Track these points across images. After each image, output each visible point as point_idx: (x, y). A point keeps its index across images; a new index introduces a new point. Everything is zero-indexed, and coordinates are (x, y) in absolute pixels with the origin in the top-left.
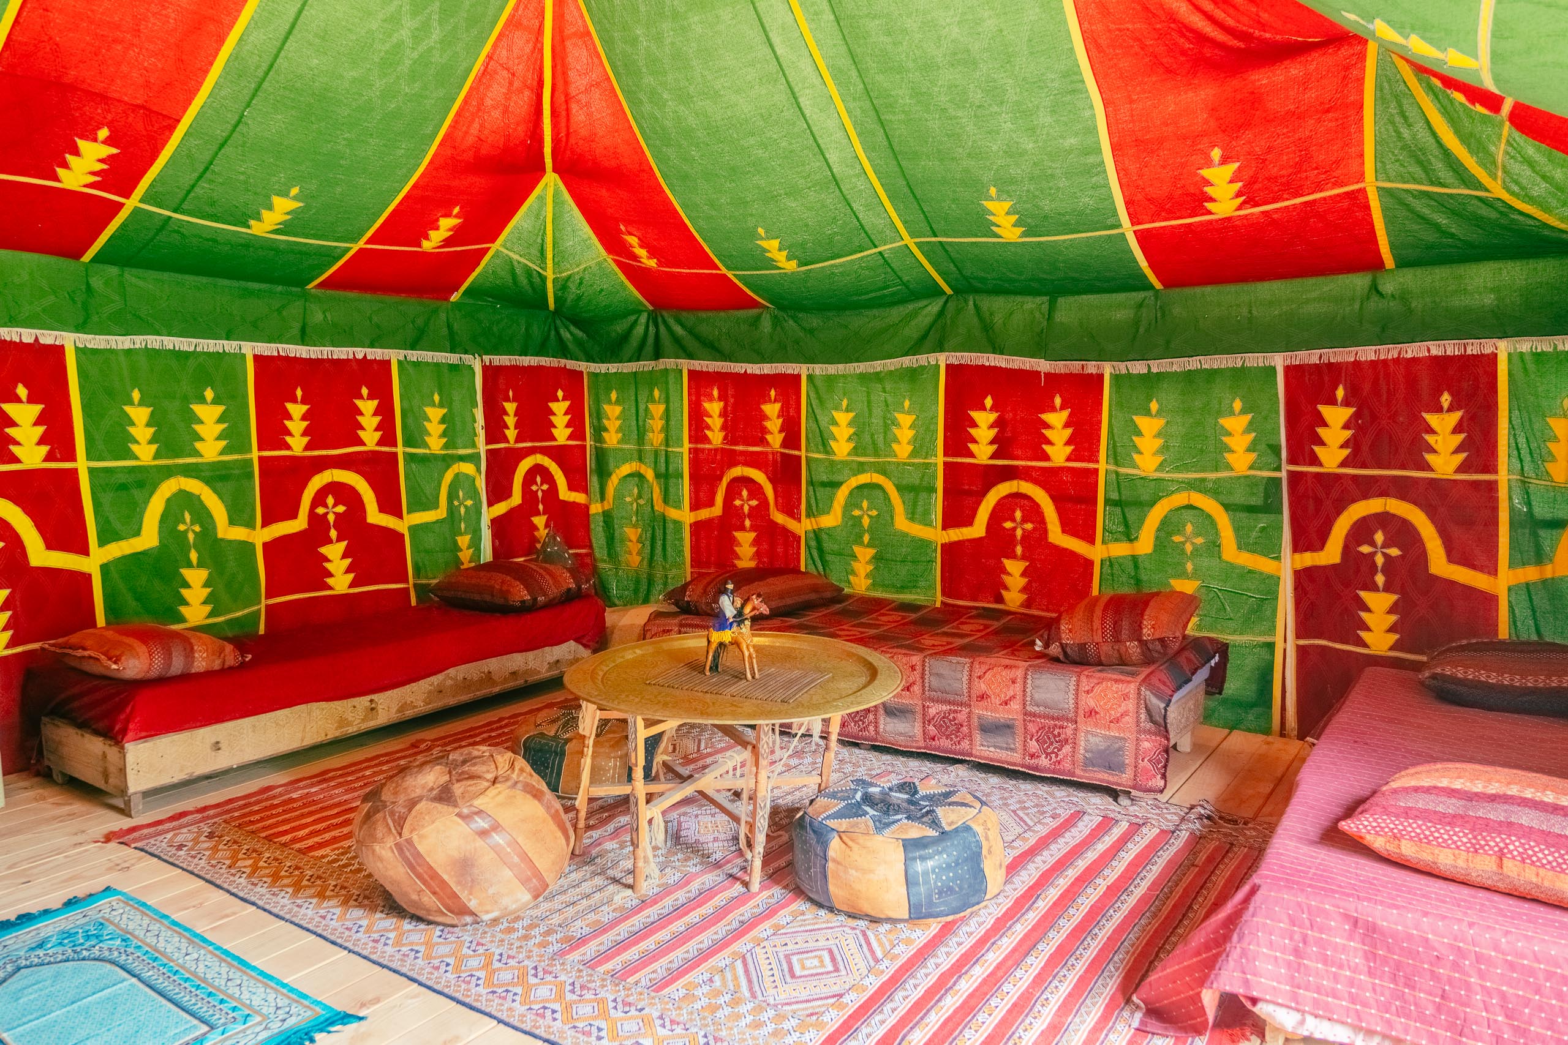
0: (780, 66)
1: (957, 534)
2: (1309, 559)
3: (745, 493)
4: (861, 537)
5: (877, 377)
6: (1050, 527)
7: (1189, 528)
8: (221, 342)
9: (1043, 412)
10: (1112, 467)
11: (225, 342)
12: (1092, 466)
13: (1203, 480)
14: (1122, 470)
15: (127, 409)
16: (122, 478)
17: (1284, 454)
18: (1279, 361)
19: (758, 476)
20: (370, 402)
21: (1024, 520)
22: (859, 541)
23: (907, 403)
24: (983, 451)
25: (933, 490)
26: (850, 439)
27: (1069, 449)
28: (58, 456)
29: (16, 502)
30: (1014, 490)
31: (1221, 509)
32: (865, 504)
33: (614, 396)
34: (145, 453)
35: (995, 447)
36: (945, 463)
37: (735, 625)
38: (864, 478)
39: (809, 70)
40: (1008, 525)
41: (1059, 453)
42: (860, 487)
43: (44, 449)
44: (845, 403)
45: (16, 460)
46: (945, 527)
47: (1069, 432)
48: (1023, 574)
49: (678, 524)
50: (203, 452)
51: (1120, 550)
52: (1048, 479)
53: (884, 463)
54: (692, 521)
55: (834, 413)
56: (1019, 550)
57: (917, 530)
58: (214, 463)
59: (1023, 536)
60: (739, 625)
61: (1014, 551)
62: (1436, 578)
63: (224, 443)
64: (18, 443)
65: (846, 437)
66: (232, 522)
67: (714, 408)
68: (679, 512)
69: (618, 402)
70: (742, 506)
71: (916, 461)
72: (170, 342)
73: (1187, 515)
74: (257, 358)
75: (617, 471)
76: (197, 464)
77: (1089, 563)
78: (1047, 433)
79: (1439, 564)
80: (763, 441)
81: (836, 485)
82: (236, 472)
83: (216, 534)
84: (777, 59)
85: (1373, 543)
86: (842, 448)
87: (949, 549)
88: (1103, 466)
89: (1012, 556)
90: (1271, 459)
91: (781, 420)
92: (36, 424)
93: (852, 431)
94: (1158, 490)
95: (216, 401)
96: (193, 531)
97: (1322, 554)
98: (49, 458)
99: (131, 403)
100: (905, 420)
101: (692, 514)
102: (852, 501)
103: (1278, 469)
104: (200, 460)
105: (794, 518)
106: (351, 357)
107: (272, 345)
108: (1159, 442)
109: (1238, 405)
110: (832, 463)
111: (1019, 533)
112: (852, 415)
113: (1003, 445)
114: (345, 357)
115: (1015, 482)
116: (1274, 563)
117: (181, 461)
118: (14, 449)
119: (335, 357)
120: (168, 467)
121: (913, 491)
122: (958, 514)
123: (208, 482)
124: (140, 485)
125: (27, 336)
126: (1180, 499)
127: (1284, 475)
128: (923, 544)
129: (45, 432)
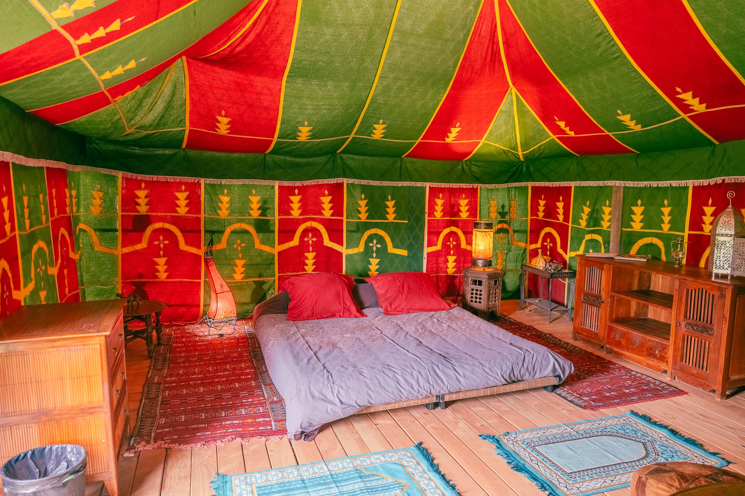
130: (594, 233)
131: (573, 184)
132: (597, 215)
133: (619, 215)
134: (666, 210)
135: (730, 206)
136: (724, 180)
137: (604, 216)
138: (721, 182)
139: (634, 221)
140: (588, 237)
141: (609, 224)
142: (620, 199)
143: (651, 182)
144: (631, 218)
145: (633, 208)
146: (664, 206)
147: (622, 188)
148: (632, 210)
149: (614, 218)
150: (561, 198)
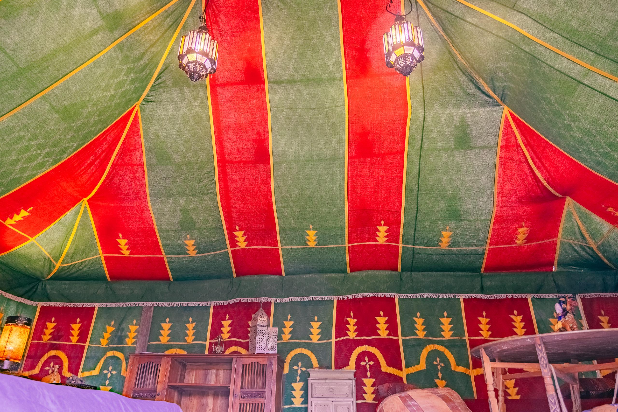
0: (591, 88)
8: (448, 294)
11: (449, 294)
15: (415, 319)
16: (413, 343)
20: (518, 317)
28: (392, 334)
29: (378, 349)
34: (421, 334)
37: (563, 317)
39: (604, 81)
43: (388, 332)
45: (379, 335)
50: (444, 335)
58: (449, 340)
60: (564, 317)
63: (452, 332)
64: (379, 329)
66: (458, 364)
72: (429, 295)
74: (465, 300)
76: (442, 340)
82: (458, 344)
83: (451, 369)
84: (588, 86)
92: (385, 323)
95: (448, 316)
96: (441, 366)
98: (389, 335)
99: (417, 317)
104: (443, 339)
106: (505, 298)
107: (469, 294)
114: (503, 298)
117: (436, 339)
118: (378, 331)
119: (498, 298)
120: (430, 340)
123: (447, 347)
124: (419, 345)
125: (382, 295)
129: (388, 326)
130: (116, 351)
131: (97, 306)
132: (122, 333)
133: (147, 331)
134: (190, 326)
135: (261, 308)
136: (240, 300)
137: (129, 334)
138: (239, 301)
139: (162, 336)
140: (110, 354)
141: (134, 340)
142: (149, 317)
143: (181, 303)
144: (160, 332)
145: (162, 324)
146: (189, 322)
147: (153, 308)
148: (161, 326)
149: (142, 334)
150: (78, 320)
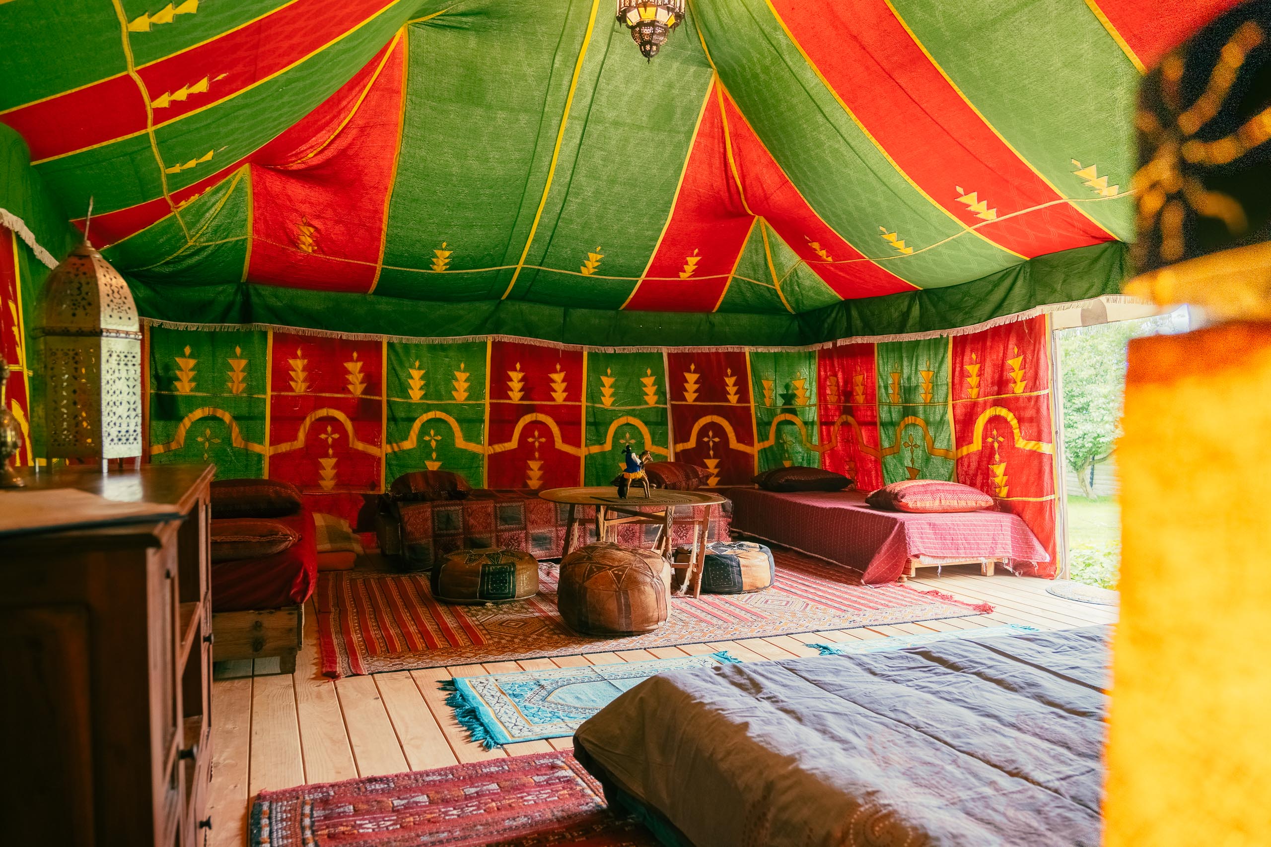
1: (499, 448)
2: (680, 447)
3: (329, 429)
4: (431, 455)
5: (443, 348)
6: (556, 439)
7: (628, 435)
9: (551, 373)
10: (589, 404)
12: (577, 403)
13: (634, 410)
14: (597, 405)
17: (668, 396)
18: (665, 351)
19: (340, 415)
21: (540, 436)
22: (429, 457)
23: (462, 366)
24: (516, 396)
25: (483, 421)
26: (421, 389)
27: (565, 394)
30: (534, 419)
31: (643, 424)
32: (432, 432)
33: (187, 350)
35: (522, 393)
36: (491, 404)
38: (431, 415)
40: (530, 440)
41: (559, 396)
42: (430, 421)
44: (417, 364)
46: (491, 443)
47: (565, 384)
48: (540, 469)
49: (260, 457)
51: (595, 449)
52: (554, 411)
53: (446, 404)
54: (272, 453)
55: (411, 371)
56: (537, 455)
57: (472, 447)
59: (539, 446)
61: (534, 455)
62: (732, 450)
65: (418, 387)
67: (298, 365)
68: (261, 446)
69: (192, 356)
70: (327, 438)
71: (470, 402)
73: (626, 428)
75: (190, 415)
77: (578, 459)
78: (553, 385)
79: (734, 444)
80: (345, 390)
81: (412, 420)
85: (708, 437)
86: (416, 394)
87: (493, 458)
88: (584, 403)
89: (533, 459)
90: (663, 399)
91: (362, 375)
93: (423, 383)
94: (614, 415)
97: (689, 443)
100: (461, 376)
101: (271, 448)
102: (424, 431)
103: (666, 404)
105: (375, 445)
108: (612, 390)
109: (649, 372)
110: (410, 405)
111: (537, 444)
112: (422, 372)
113: (527, 392)
115: (534, 414)
116: (666, 450)
121: (469, 422)
122: (499, 434)
126: (623, 420)
127: (668, 406)
128: (474, 456)
